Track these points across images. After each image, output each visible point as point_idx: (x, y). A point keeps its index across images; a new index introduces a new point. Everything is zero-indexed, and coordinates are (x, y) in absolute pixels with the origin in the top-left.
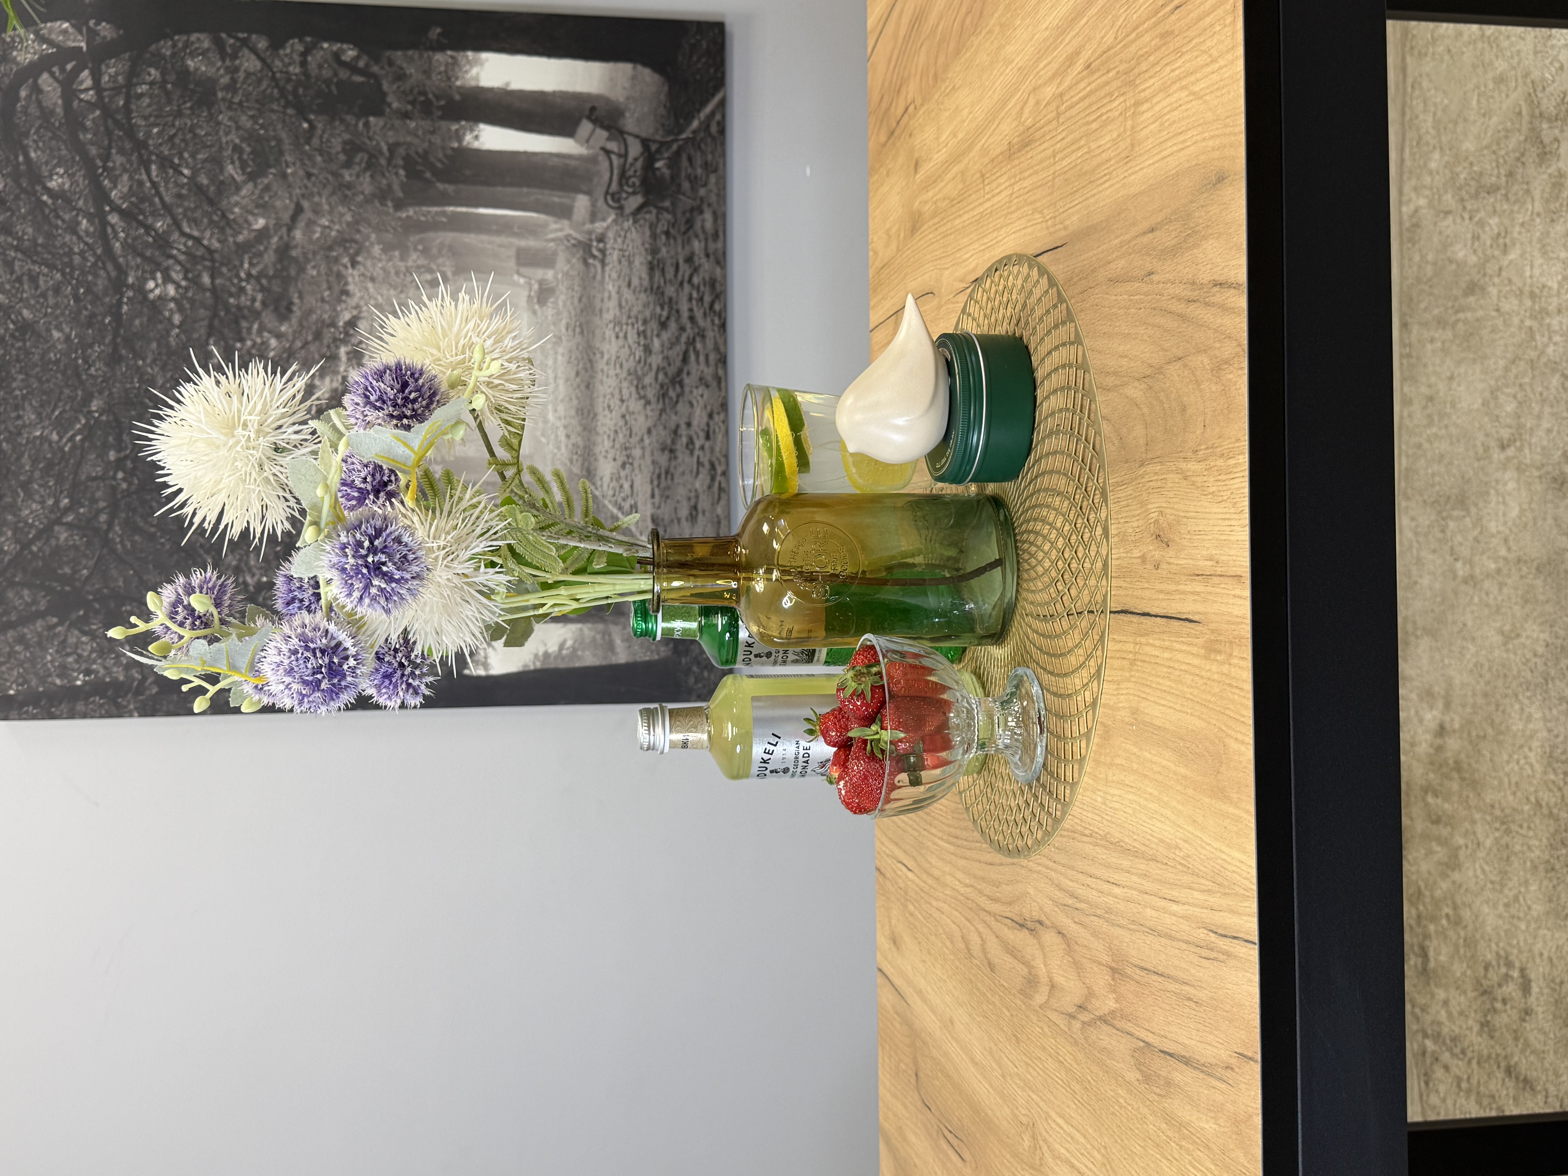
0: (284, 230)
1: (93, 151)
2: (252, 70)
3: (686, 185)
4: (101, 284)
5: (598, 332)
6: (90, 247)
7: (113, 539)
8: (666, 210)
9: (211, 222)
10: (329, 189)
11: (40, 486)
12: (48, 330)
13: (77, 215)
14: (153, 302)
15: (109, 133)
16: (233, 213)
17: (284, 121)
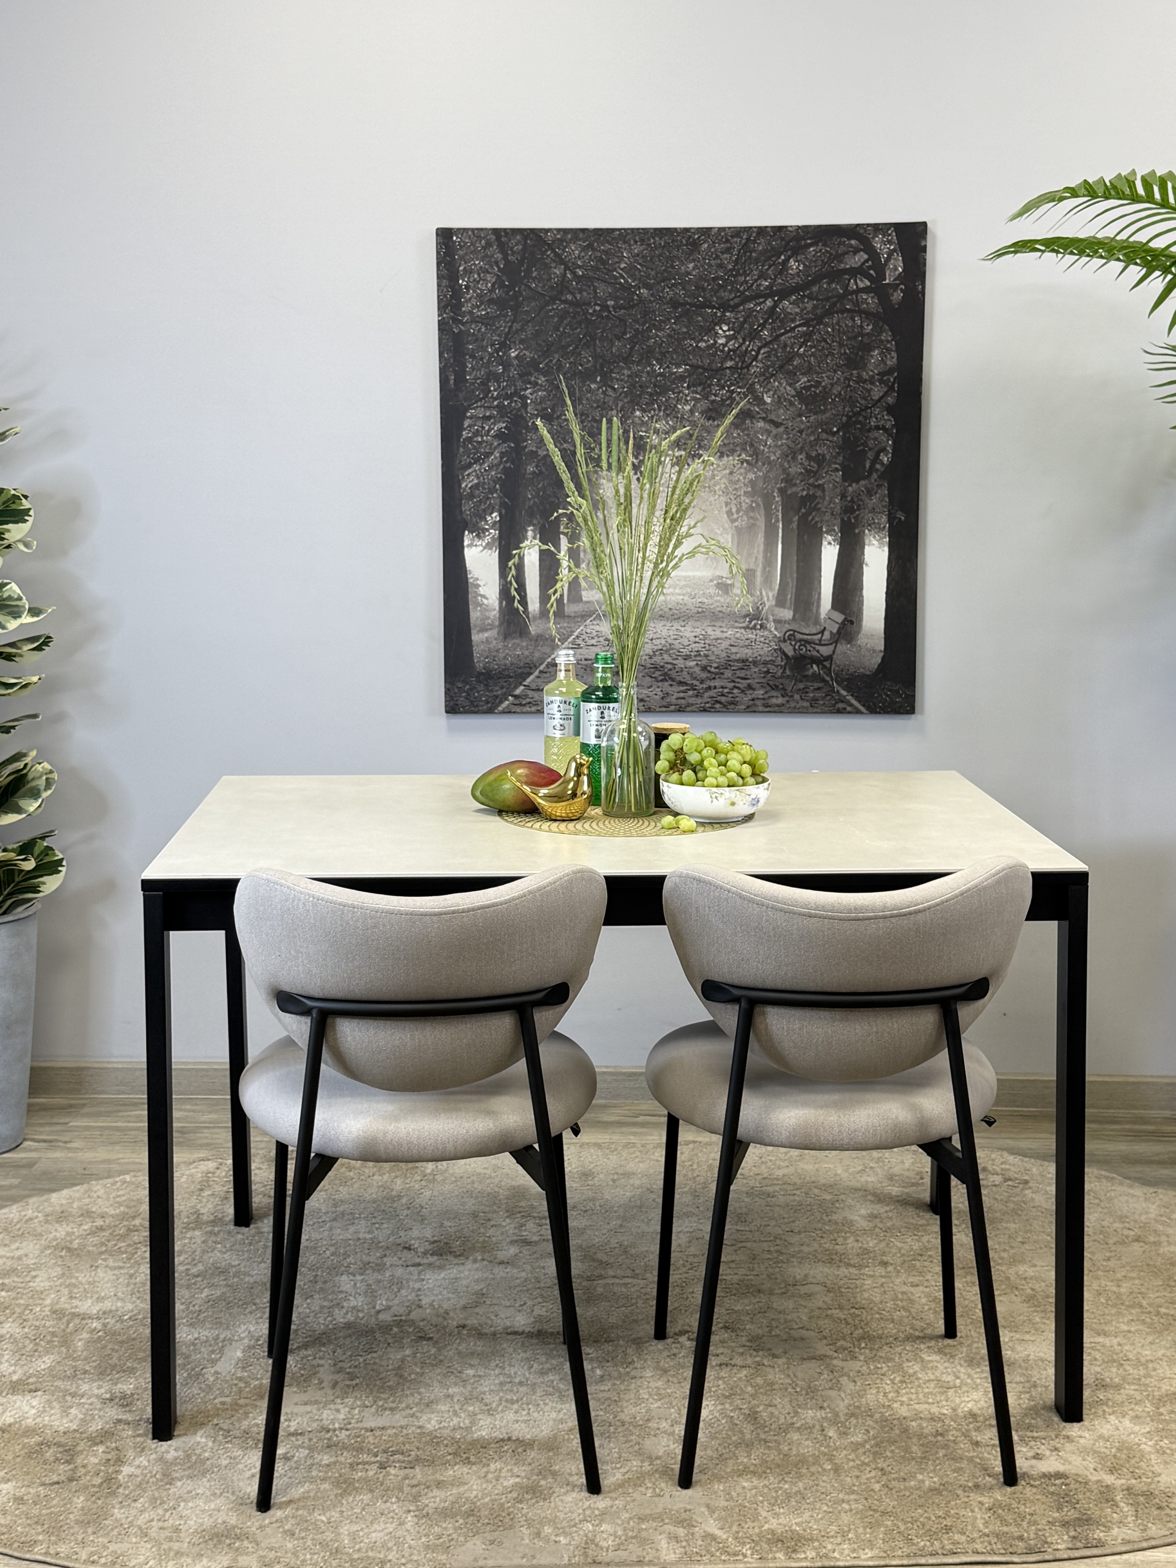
0: (764, 415)
1: (815, 289)
2: (872, 393)
3: (801, 686)
4: (725, 295)
5: (698, 624)
6: (749, 288)
7: (555, 304)
8: (784, 672)
9: (769, 367)
10: (792, 445)
11: (590, 256)
12: (694, 260)
13: (771, 279)
14: (714, 329)
15: (827, 299)
16: (774, 381)
17: (837, 415)
